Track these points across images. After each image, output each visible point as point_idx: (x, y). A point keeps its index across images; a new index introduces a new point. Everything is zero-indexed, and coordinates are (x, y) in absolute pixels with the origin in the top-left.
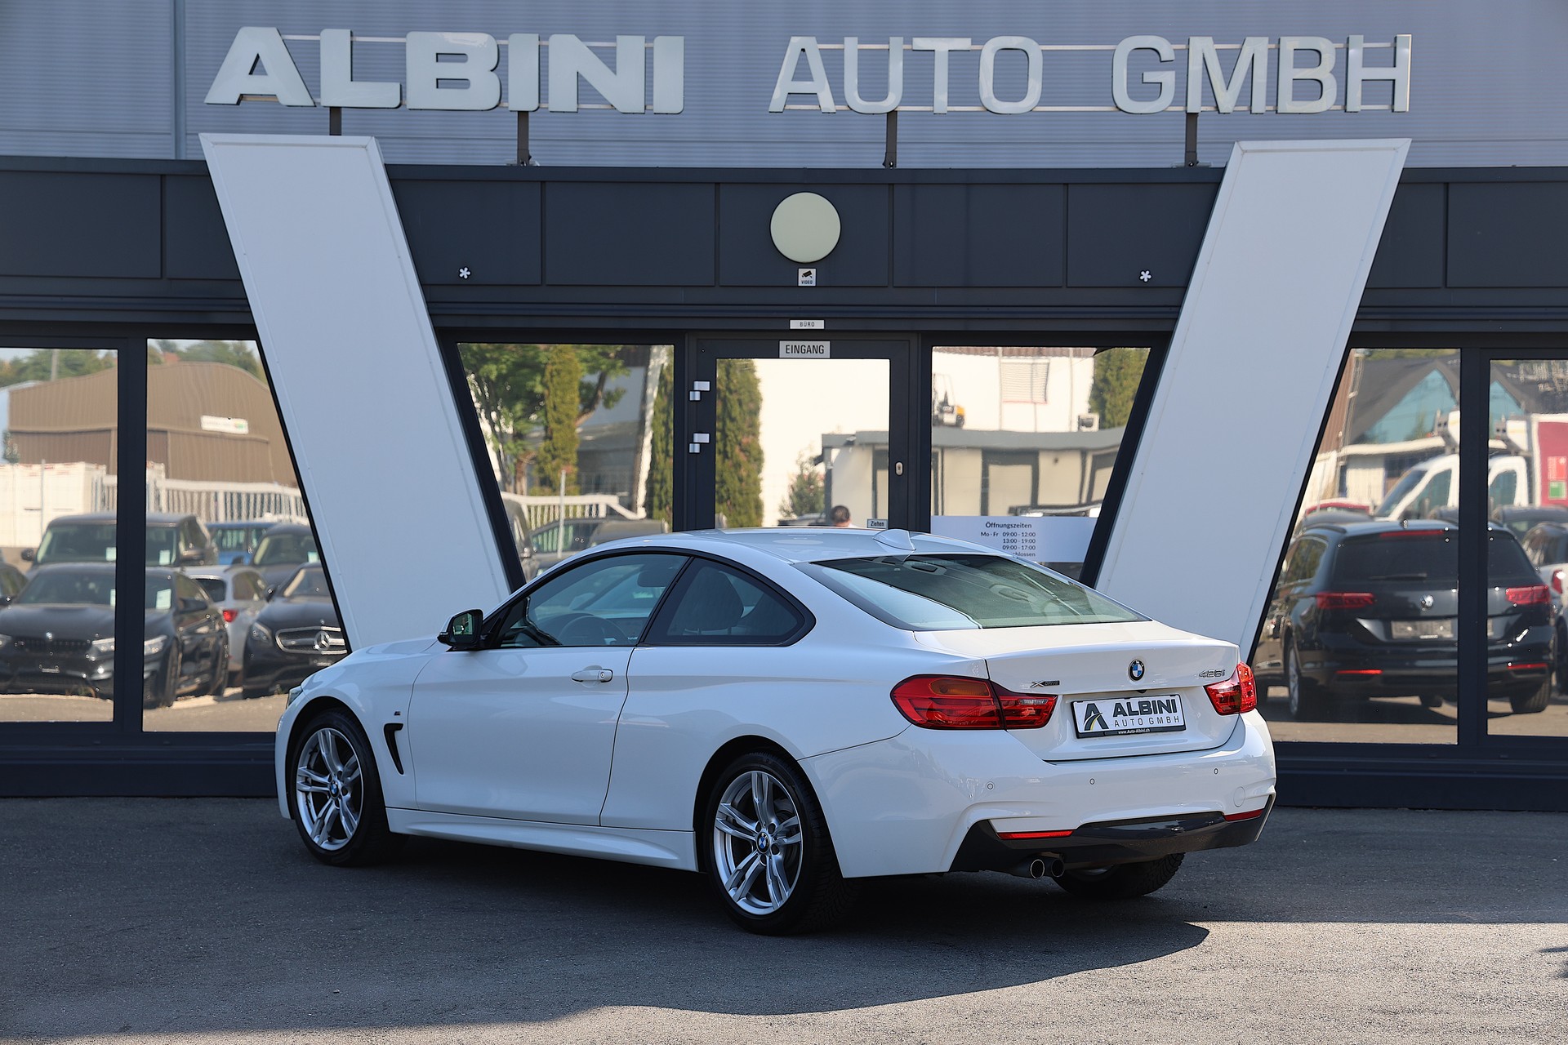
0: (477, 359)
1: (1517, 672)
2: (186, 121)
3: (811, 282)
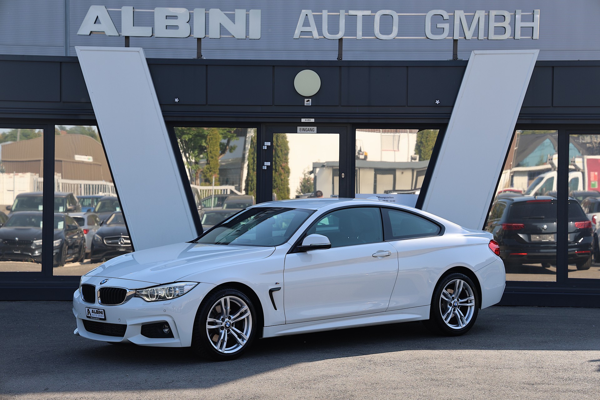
0: (181, 133)
1: (579, 254)
2: (70, 41)
3: (310, 104)
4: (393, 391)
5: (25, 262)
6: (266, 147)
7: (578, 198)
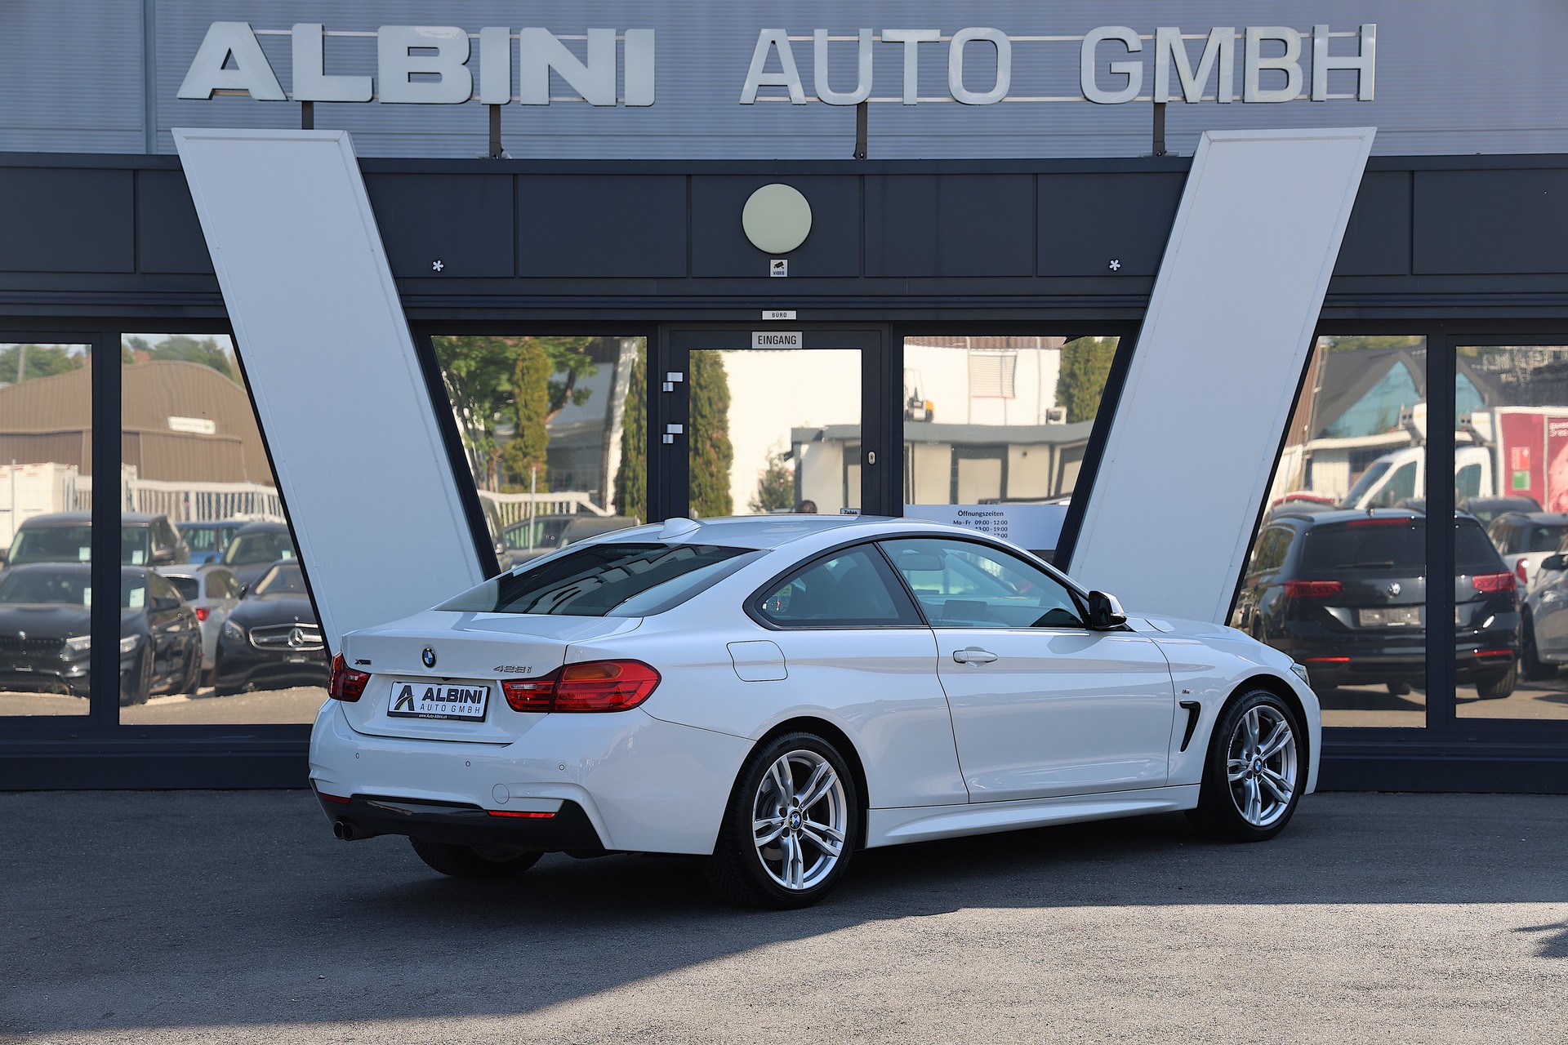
0: (448, 354)
1: (1483, 659)
2: (157, 118)
3: (783, 273)
4: (1007, 1010)
5: (43, 695)
6: (671, 385)
7: (1481, 515)
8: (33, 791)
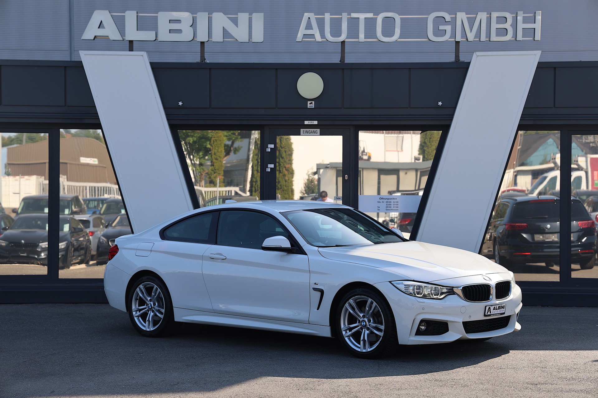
0: (185, 136)
1: (582, 253)
3: (313, 106)
5: (31, 265)
6: (269, 149)
7: (582, 197)
8: (26, 303)
